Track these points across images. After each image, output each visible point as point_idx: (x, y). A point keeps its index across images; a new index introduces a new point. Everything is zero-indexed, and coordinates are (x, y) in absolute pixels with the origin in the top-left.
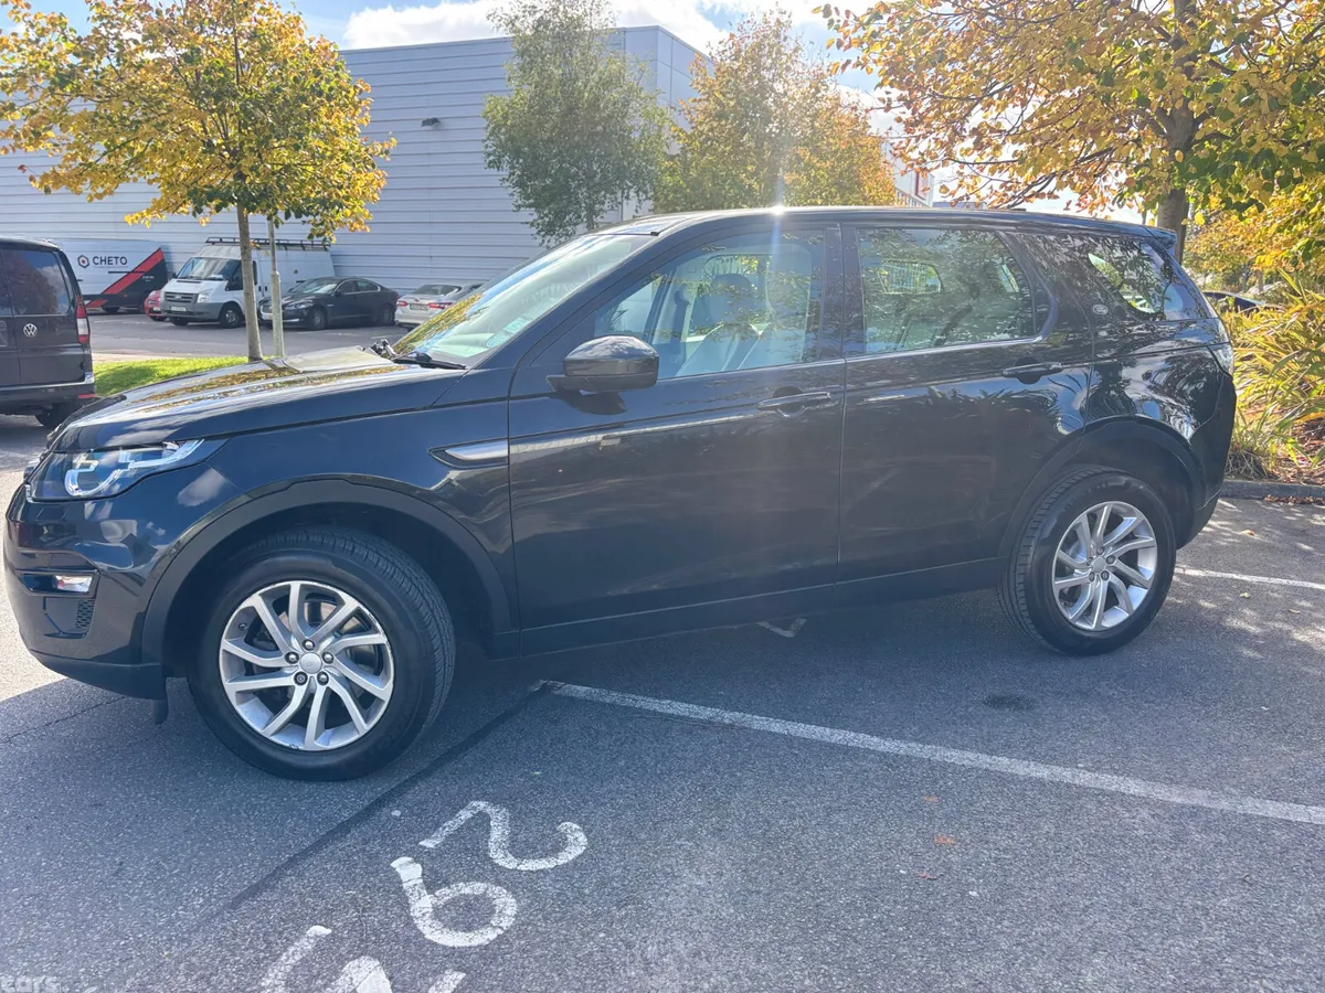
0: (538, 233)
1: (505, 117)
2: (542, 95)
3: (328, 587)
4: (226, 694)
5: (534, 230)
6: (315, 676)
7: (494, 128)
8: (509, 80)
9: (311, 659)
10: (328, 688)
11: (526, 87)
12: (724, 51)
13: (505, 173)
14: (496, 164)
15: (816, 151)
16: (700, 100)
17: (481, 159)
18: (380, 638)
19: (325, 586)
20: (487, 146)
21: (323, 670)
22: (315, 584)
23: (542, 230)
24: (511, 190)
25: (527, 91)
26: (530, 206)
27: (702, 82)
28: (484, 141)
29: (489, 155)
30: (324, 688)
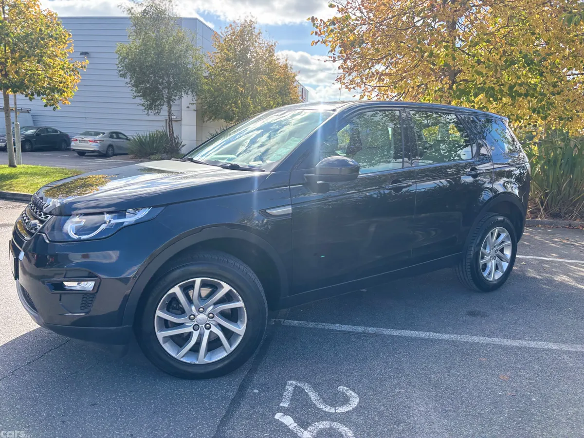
0: (145, 109)
1: (127, 54)
2: (145, 45)
3: (216, 280)
4: (157, 338)
5: (144, 108)
6: (204, 325)
7: (122, 59)
8: (129, 37)
9: (202, 317)
10: (211, 331)
11: (137, 41)
12: (227, 32)
13: (128, 80)
14: (124, 76)
15: (271, 78)
16: (218, 53)
17: (116, 73)
18: (240, 304)
19: (214, 280)
20: (118, 67)
21: (208, 322)
22: (209, 279)
23: (147, 107)
24: (132, 88)
25: (138, 42)
26: (140, 96)
27: (218, 45)
28: (117, 65)
29: (120, 71)
30: (209, 331)
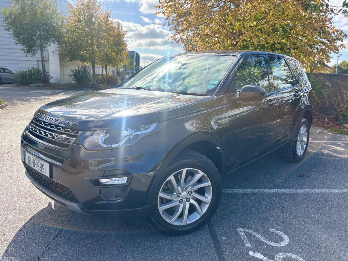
0: (25, 52)
1: (10, 15)
2: (22, 9)
3: (195, 169)
4: (159, 211)
5: (24, 52)
6: (185, 200)
7: (6, 18)
8: (11, 3)
11: (17, 6)
12: (78, 3)
13: (11, 32)
14: (8, 30)
15: (109, 35)
16: (72, 16)
17: (2, 28)
18: (209, 183)
19: (194, 169)
20: (4, 24)
21: (188, 197)
22: (191, 169)
23: (26, 52)
24: (14, 38)
25: (17, 7)
26: (20, 44)
27: (72, 11)
28: (3, 22)
29: (5, 26)
30: (189, 203)
